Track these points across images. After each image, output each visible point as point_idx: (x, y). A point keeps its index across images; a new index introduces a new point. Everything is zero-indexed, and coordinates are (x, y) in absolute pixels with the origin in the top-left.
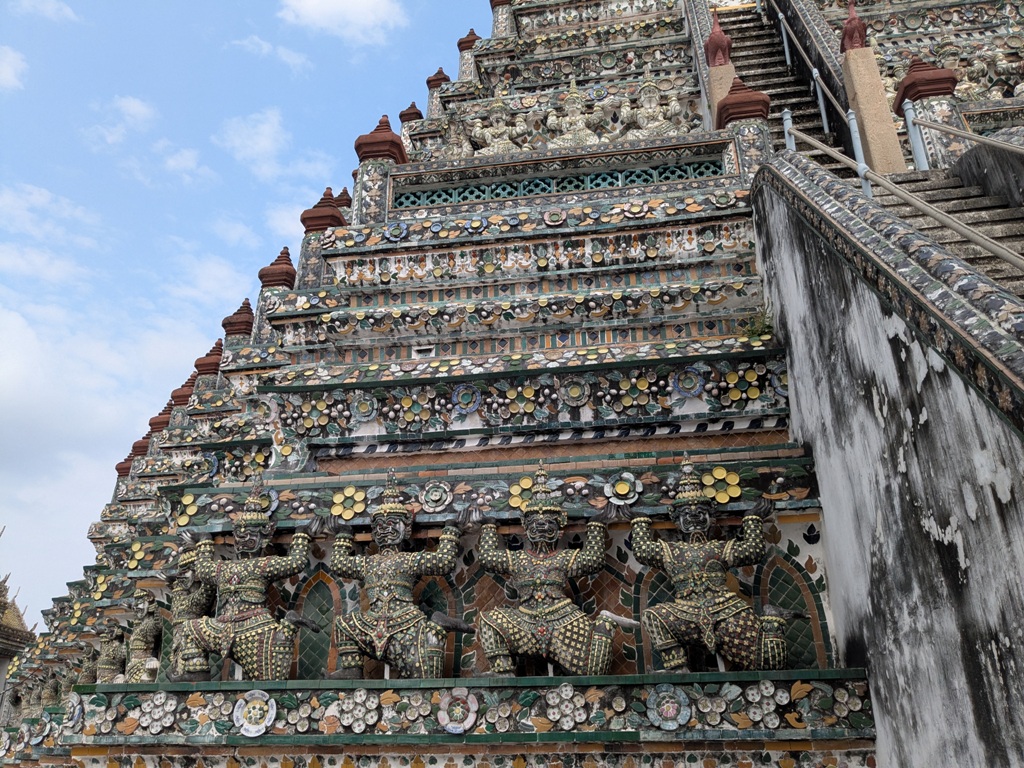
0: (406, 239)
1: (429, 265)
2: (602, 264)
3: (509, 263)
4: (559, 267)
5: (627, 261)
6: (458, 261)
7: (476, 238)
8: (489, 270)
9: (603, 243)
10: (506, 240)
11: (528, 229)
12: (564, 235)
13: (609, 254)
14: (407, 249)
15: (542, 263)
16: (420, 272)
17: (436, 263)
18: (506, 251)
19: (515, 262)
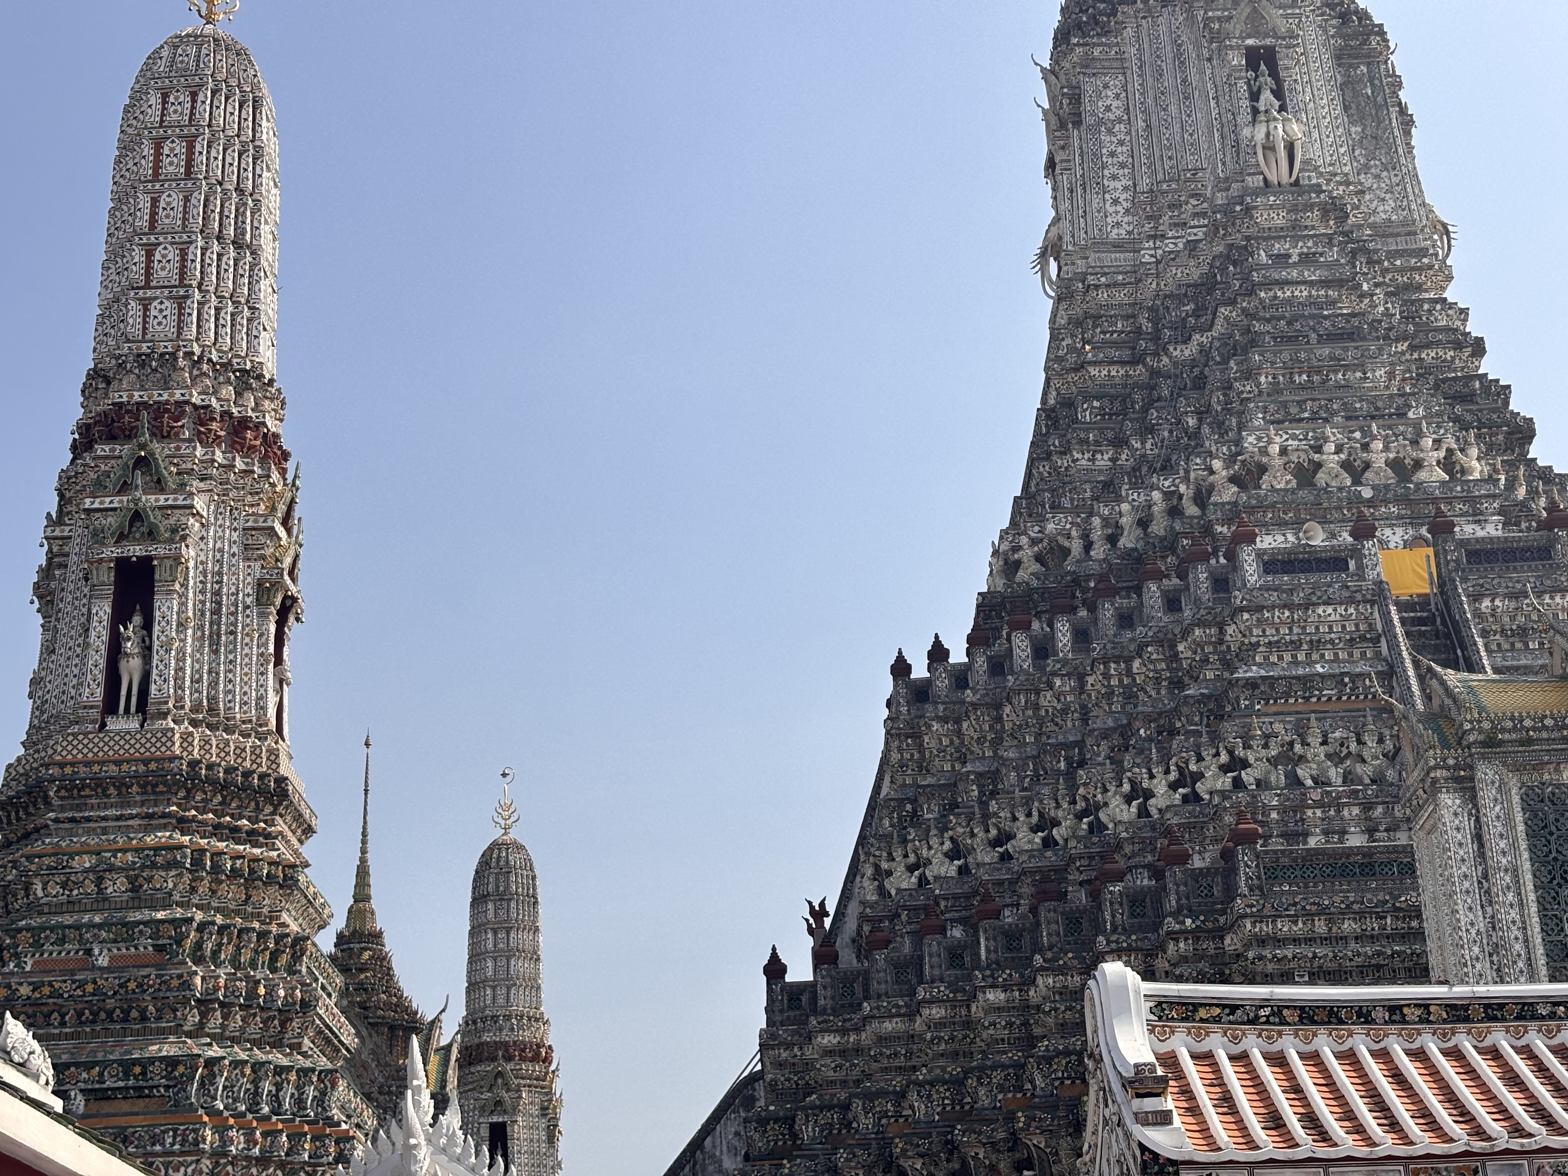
0: (1286, 910)
1: (1300, 925)
2: (1396, 929)
3: (1346, 926)
4: (1373, 929)
5: (1409, 928)
6: (1316, 922)
7: (1327, 911)
8: (1334, 929)
9: (1397, 918)
10: (1344, 913)
11: (1356, 907)
12: (1376, 913)
13: (1400, 924)
14: (1288, 916)
15: (1364, 927)
16: (1295, 929)
17: (1304, 923)
18: (1344, 919)
19: (1348, 926)
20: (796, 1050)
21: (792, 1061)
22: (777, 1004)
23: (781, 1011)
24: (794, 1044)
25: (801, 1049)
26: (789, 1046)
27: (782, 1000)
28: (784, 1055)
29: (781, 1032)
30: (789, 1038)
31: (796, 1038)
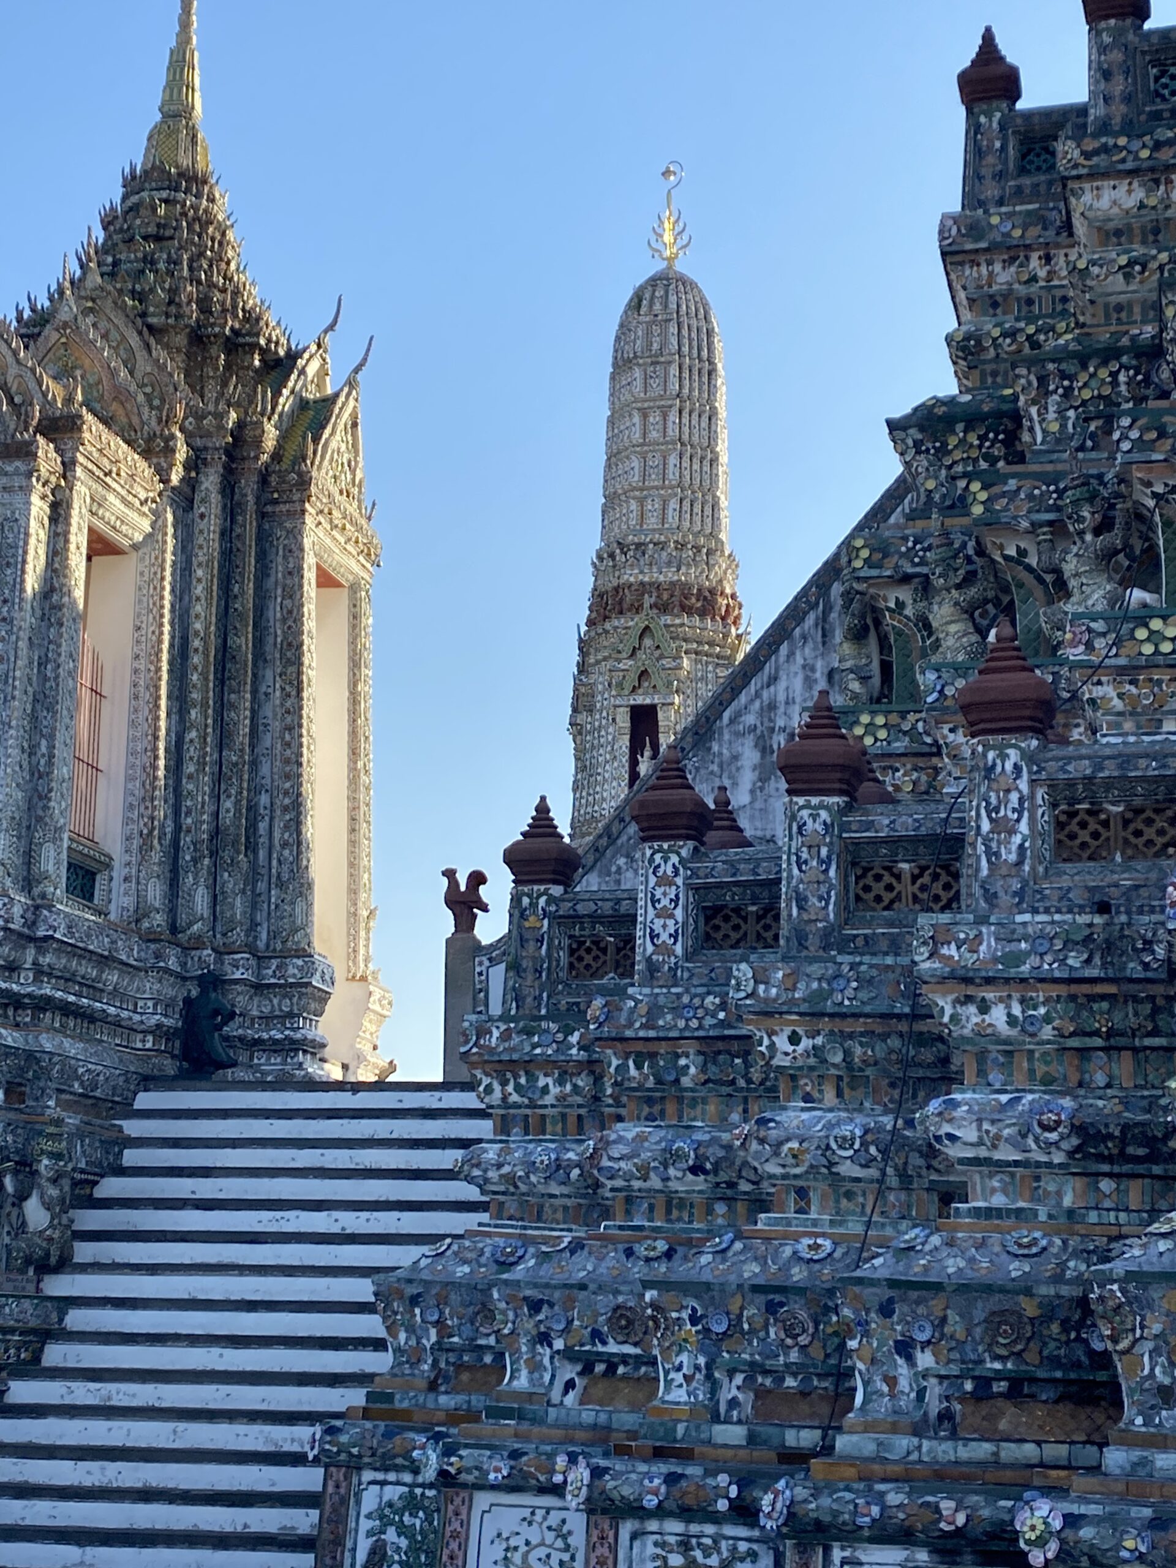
20: (1034, 263)
21: (1021, 290)
22: (990, 159)
23: (1000, 176)
24: (1028, 247)
25: (1048, 259)
26: (1015, 253)
27: (1003, 148)
28: (1004, 276)
29: (995, 220)
30: (1017, 233)
31: (1034, 231)
